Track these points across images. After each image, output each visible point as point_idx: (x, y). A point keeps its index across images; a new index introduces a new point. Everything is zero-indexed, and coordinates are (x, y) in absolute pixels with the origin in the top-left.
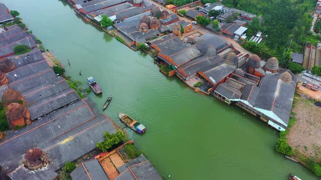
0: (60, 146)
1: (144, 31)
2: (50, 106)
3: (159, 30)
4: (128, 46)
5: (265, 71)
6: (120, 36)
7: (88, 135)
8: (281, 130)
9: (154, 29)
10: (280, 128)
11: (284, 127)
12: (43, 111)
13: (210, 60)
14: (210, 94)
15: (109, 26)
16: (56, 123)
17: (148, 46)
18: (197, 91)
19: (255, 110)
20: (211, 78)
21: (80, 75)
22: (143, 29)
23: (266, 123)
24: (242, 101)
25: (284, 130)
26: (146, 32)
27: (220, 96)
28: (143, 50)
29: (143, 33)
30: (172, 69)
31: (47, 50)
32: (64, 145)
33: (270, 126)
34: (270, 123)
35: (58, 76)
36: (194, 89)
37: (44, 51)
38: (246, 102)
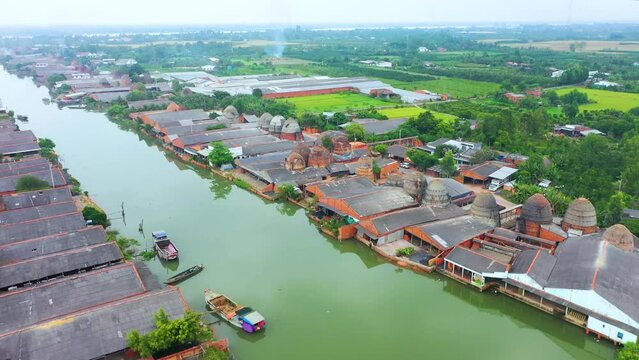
0: (33, 332)
1: (296, 167)
2: (47, 266)
3: (328, 168)
4: (256, 194)
5: (566, 231)
6: (245, 178)
7: (115, 318)
8: (624, 341)
9: (316, 167)
10: (620, 336)
11: (633, 330)
12: (26, 274)
13: (435, 209)
14: (434, 271)
15: (225, 163)
16: (48, 292)
17: (301, 192)
18: (403, 264)
19: (548, 295)
20: (436, 237)
21: (141, 230)
22: (292, 164)
23: (583, 329)
24: (514, 276)
25: (633, 338)
26: (300, 170)
27: (458, 270)
28: (289, 199)
29: (293, 172)
30: (347, 224)
31: (86, 193)
32: (45, 333)
33: (593, 334)
34: (593, 324)
35: (90, 224)
36: (396, 261)
37: (77, 194)
38: (523, 279)
